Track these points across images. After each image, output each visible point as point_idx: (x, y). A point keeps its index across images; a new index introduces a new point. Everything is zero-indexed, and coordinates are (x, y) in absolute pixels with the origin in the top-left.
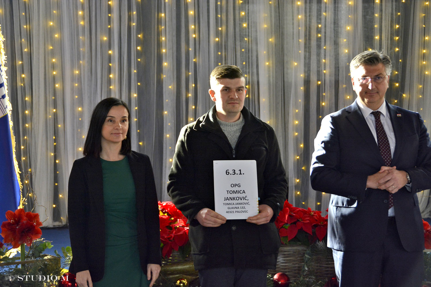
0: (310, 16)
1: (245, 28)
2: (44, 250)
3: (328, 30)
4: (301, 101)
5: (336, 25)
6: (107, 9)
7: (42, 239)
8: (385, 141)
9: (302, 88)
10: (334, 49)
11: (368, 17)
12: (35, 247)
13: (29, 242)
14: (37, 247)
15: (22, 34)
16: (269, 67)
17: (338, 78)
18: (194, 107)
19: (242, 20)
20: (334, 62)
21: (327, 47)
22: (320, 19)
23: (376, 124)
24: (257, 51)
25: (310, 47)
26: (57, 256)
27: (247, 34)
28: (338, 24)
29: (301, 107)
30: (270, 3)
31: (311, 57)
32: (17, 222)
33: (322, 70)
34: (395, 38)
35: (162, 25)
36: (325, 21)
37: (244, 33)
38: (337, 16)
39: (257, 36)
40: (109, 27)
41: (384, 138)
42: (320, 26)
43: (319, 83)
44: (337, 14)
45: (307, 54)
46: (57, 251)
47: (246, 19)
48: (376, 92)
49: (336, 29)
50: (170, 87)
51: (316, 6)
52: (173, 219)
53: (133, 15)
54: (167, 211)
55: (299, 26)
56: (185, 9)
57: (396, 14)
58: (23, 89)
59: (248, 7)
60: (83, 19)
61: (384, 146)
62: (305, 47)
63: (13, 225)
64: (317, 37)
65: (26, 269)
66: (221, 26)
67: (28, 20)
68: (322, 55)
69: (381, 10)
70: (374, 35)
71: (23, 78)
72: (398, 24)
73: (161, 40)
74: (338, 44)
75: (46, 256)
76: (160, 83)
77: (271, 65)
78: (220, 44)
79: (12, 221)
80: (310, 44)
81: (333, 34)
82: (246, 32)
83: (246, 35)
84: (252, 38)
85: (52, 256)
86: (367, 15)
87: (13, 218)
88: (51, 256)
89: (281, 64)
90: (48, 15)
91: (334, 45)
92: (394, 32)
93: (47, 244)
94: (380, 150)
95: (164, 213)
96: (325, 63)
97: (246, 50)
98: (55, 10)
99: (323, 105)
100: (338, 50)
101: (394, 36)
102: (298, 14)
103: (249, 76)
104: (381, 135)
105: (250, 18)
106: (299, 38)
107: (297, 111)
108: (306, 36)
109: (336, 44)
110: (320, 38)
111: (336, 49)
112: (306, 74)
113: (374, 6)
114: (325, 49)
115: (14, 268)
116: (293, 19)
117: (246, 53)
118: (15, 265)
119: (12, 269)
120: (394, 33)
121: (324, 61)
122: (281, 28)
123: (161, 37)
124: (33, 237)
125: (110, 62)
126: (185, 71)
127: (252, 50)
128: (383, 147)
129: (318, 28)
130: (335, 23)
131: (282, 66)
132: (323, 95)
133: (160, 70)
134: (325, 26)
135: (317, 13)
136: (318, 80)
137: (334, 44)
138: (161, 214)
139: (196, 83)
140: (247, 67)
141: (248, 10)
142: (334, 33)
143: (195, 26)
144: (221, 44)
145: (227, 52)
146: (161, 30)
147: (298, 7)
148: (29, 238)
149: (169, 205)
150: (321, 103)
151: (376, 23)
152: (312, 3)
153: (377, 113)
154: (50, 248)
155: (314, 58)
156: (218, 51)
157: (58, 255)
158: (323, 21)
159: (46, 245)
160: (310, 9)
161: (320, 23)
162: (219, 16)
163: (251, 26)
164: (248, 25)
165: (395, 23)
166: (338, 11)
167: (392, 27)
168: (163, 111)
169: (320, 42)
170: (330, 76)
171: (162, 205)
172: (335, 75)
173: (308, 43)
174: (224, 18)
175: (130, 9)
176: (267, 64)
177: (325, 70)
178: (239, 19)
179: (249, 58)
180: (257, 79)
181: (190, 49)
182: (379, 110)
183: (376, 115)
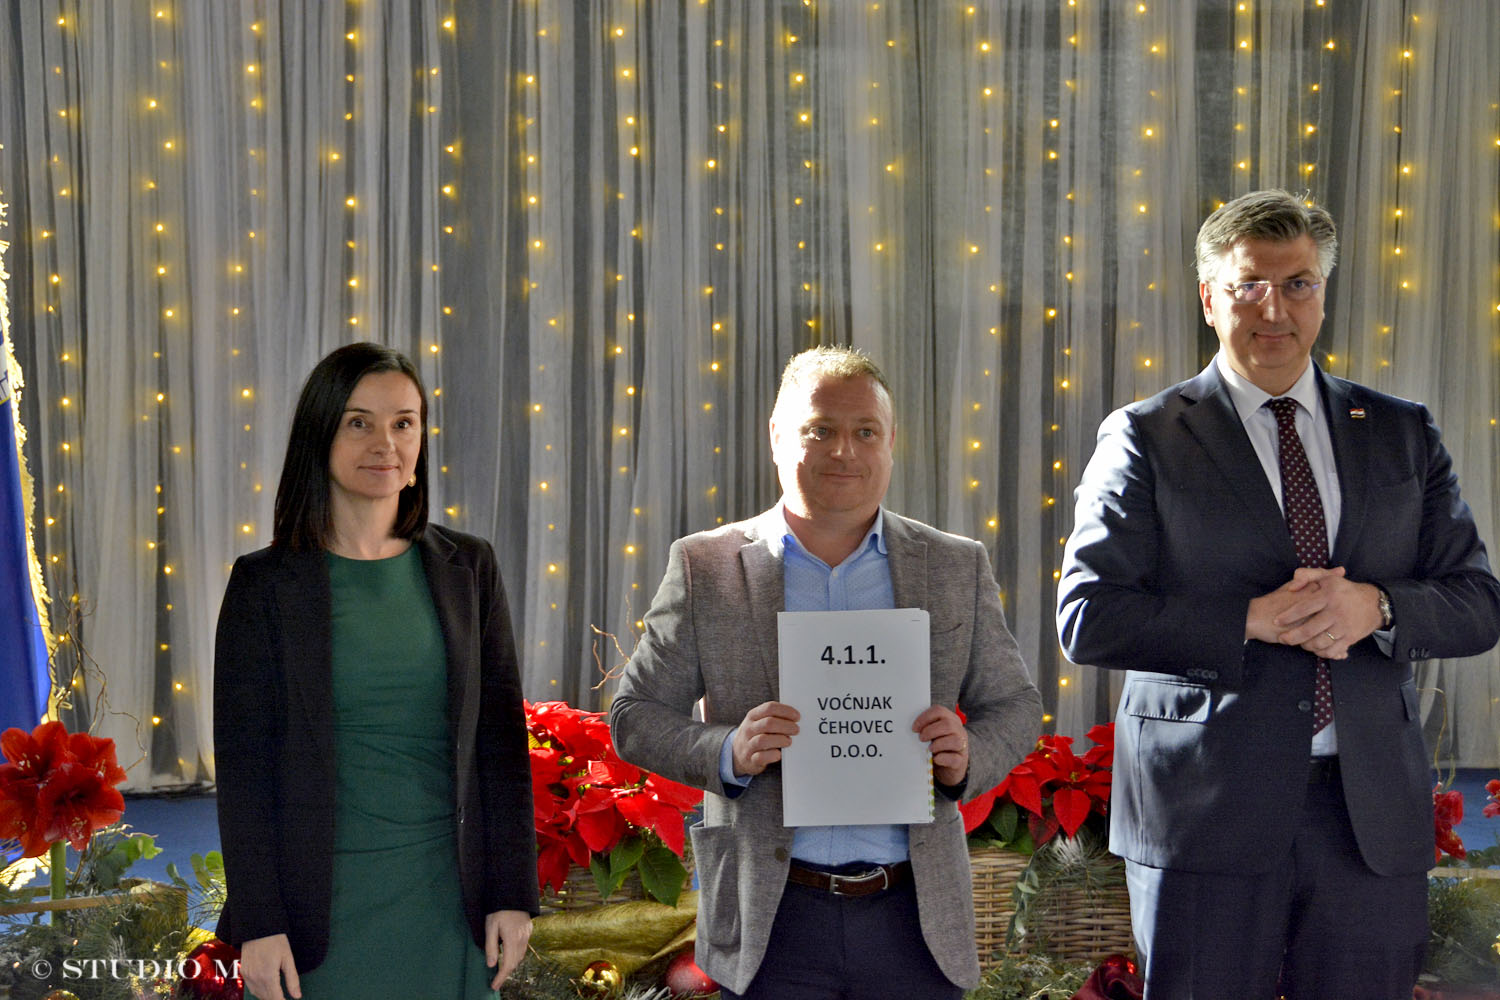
0: (1021, 90)
1: (806, 127)
2: (129, 863)
3: (1081, 138)
4: (990, 373)
5: (1108, 123)
6: (342, 60)
7: (124, 826)
8: (1309, 501)
9: (993, 331)
10: (1102, 201)
11: (1213, 96)
12: (98, 853)
13: (81, 837)
14: (106, 853)
15: (52, 141)
16: (884, 257)
17: (1115, 301)
18: (631, 391)
19: (795, 99)
20: (1101, 245)
21: (1079, 195)
22: (1056, 101)
23: (1282, 442)
24: (845, 205)
25: (1020, 196)
26: (173, 886)
27: (813, 147)
28: (1114, 119)
29: (992, 393)
30: (891, 44)
31: (1023, 226)
32: (40, 770)
33: (1060, 272)
34: (1301, 169)
35: (528, 110)
36: (1073, 108)
37: (802, 147)
38: (1113, 92)
39: (845, 152)
40: (349, 117)
41: (1307, 490)
42: (1054, 123)
43: (1052, 313)
44: (1113, 85)
45: (1013, 216)
46: (175, 868)
47: (807, 97)
48: (1287, 332)
49: (1106, 134)
50: (551, 324)
51: (1042, 56)
52: (569, 760)
53: (429, 80)
54: (550, 732)
55: (985, 123)
56: (603, 63)
57: (1306, 89)
58: (56, 323)
59: (817, 56)
60: (262, 90)
61: (1306, 517)
62: (1006, 195)
63: (25, 777)
64: (1044, 159)
65: (70, 930)
66: (726, 121)
67: (74, 92)
68: (1062, 222)
69: (1257, 75)
70: (1234, 159)
71: (56, 287)
72: (1313, 123)
73: (522, 164)
74: (1115, 185)
75: (138, 883)
76: (518, 308)
77: (892, 252)
78: (720, 179)
79: (22, 763)
80: (1020, 183)
81: (1099, 153)
82: (807, 140)
83: (807, 151)
84: (830, 161)
85: (159, 886)
86: (1210, 90)
87: (25, 756)
88: (153, 883)
89: (925, 247)
90: (142, 76)
91: (1099, 189)
92: (1298, 146)
93: (140, 843)
94: (1291, 532)
95: (541, 740)
96: (1071, 249)
97: (807, 203)
98: (165, 60)
99: (1063, 390)
100: (1115, 206)
101: (1298, 162)
102: (983, 84)
103: (818, 288)
104: (1295, 479)
105: (822, 95)
106: (985, 165)
107: (977, 407)
108: (1007, 155)
109: (1108, 184)
110: (1056, 162)
111: (1108, 199)
112: (1009, 285)
113: (1232, 62)
114: (1071, 202)
115: (28, 923)
116: (965, 101)
117: (809, 210)
118: (31, 915)
119: (22, 927)
120: (1297, 153)
121: (1067, 240)
122: (924, 127)
123: (522, 154)
124: (93, 818)
125: (351, 237)
126: (602, 271)
127: (827, 202)
128: (1301, 522)
129: (1047, 129)
130: (1103, 114)
131: (927, 257)
132: (1063, 354)
133: (519, 264)
134: (1072, 125)
135: (1046, 80)
136: (1049, 305)
137: (1102, 185)
138: (532, 743)
139: (639, 310)
140: (813, 259)
141: (817, 67)
142: (1102, 149)
143: (637, 117)
144: (726, 181)
145: (746, 207)
146: (525, 132)
147: (983, 61)
148: (81, 823)
149: (558, 715)
150: (1057, 379)
151: (1239, 118)
152: (1029, 46)
153: (1285, 405)
154: (150, 857)
155: (1034, 228)
156: (714, 204)
157: (178, 881)
158: (1065, 107)
159: (136, 848)
160: (1022, 66)
161: (1055, 115)
162: (719, 86)
163: (826, 120)
164: (816, 117)
165: (1303, 118)
166: (1113, 75)
167: (1292, 130)
168: (528, 404)
169: (1056, 176)
170: (1087, 290)
171: (534, 713)
172: (1105, 286)
173: (1014, 181)
174: (735, 92)
175: (418, 57)
176: (879, 247)
177: (1070, 270)
178: (787, 96)
179: (817, 230)
180: (845, 297)
181: (621, 196)
182: (1290, 394)
183: (1281, 411)
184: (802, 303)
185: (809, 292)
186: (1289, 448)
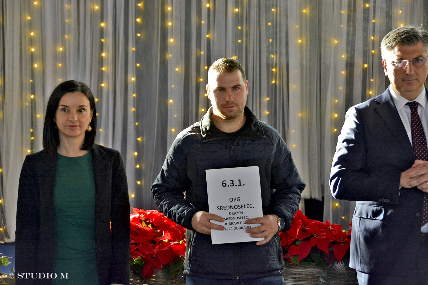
8: (421, 140)
9: (343, 72)
10: (386, 23)
16: (301, 45)
21: (377, 21)
23: (412, 118)
24: (287, 25)
25: (354, 21)
27: (275, 3)
29: (342, 96)
31: (355, 33)
33: (369, 50)
37: (271, 3)
39: (287, 6)
43: (366, 66)
45: (351, 29)
50: (176, 70)
54: (151, 221)
61: (420, 145)
62: (349, 21)
64: (364, 7)
68: (371, 31)
73: (166, 11)
74: (391, 16)
76: (164, 64)
77: (304, 43)
78: (239, 15)
80: (354, 16)
81: (385, 4)
83: (273, 5)
84: (281, 9)
91: (385, 18)
93: (3, 260)
95: (147, 224)
97: (273, 24)
100: (391, 25)
103: (276, 57)
104: (416, 131)
106: (341, 9)
107: (337, 101)
108: (349, 6)
109: (389, 16)
110: (368, 8)
111: (388, 22)
112: (350, 55)
114: (374, 23)
117: (273, 27)
121: (372, 38)
123: (166, 6)
125: (103, 38)
126: (195, 51)
127: (280, 24)
131: (318, 44)
132: (370, 81)
133: (164, 48)
136: (365, 62)
137: (386, 17)
138: (144, 225)
140: (275, 46)
144: (242, 16)
145: (249, 26)
149: (154, 215)
150: (367, 91)
153: (414, 104)
155: (359, 34)
156: (237, 25)
168: (167, 100)
169: (368, 13)
171: (146, 214)
173: (351, 16)
177: (373, 49)
179: (276, 34)
180: (286, 60)
181: (203, 22)
182: (416, 100)
183: (412, 106)
184: (271, 63)
185: (273, 58)
186: (415, 120)
